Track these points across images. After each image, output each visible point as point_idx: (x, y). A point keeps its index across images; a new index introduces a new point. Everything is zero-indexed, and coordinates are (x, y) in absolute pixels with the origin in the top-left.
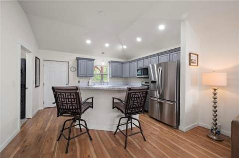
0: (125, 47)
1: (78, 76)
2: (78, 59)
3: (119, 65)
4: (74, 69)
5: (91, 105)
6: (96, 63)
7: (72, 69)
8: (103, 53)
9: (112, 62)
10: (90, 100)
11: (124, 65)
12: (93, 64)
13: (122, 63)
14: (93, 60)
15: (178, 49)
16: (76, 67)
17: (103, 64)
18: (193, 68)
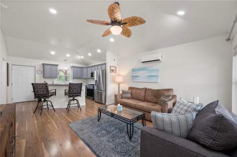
0: (82, 57)
1: (44, 77)
2: (43, 65)
3: (79, 69)
4: (40, 72)
5: (55, 94)
6: (59, 68)
7: (38, 72)
8: (65, 60)
9: (73, 67)
10: (54, 91)
11: (83, 69)
12: (57, 68)
13: (82, 68)
14: (57, 65)
15: (105, 64)
16: (42, 70)
17: (66, 68)
18: (113, 74)
